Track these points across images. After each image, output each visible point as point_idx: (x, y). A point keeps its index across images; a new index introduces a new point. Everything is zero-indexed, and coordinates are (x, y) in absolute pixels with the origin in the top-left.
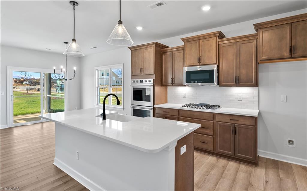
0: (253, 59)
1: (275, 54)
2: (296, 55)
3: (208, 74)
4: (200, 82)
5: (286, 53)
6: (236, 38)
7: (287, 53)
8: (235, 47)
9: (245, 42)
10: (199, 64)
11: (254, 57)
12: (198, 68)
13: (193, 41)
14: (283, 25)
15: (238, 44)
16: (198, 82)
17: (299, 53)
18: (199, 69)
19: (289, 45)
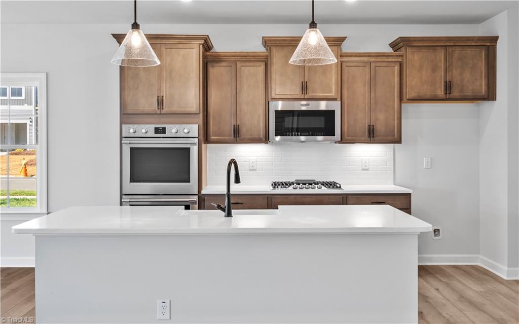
0: (394, 96)
1: (426, 91)
2: (452, 95)
3: (322, 119)
4: (308, 134)
5: (440, 92)
6: (369, 55)
7: (442, 92)
8: (367, 69)
9: (384, 64)
10: (302, 97)
11: (397, 93)
12: (303, 106)
13: (290, 47)
14: (437, 48)
15: (373, 65)
16: (303, 134)
17: (456, 93)
18: (304, 108)
19: (444, 80)
